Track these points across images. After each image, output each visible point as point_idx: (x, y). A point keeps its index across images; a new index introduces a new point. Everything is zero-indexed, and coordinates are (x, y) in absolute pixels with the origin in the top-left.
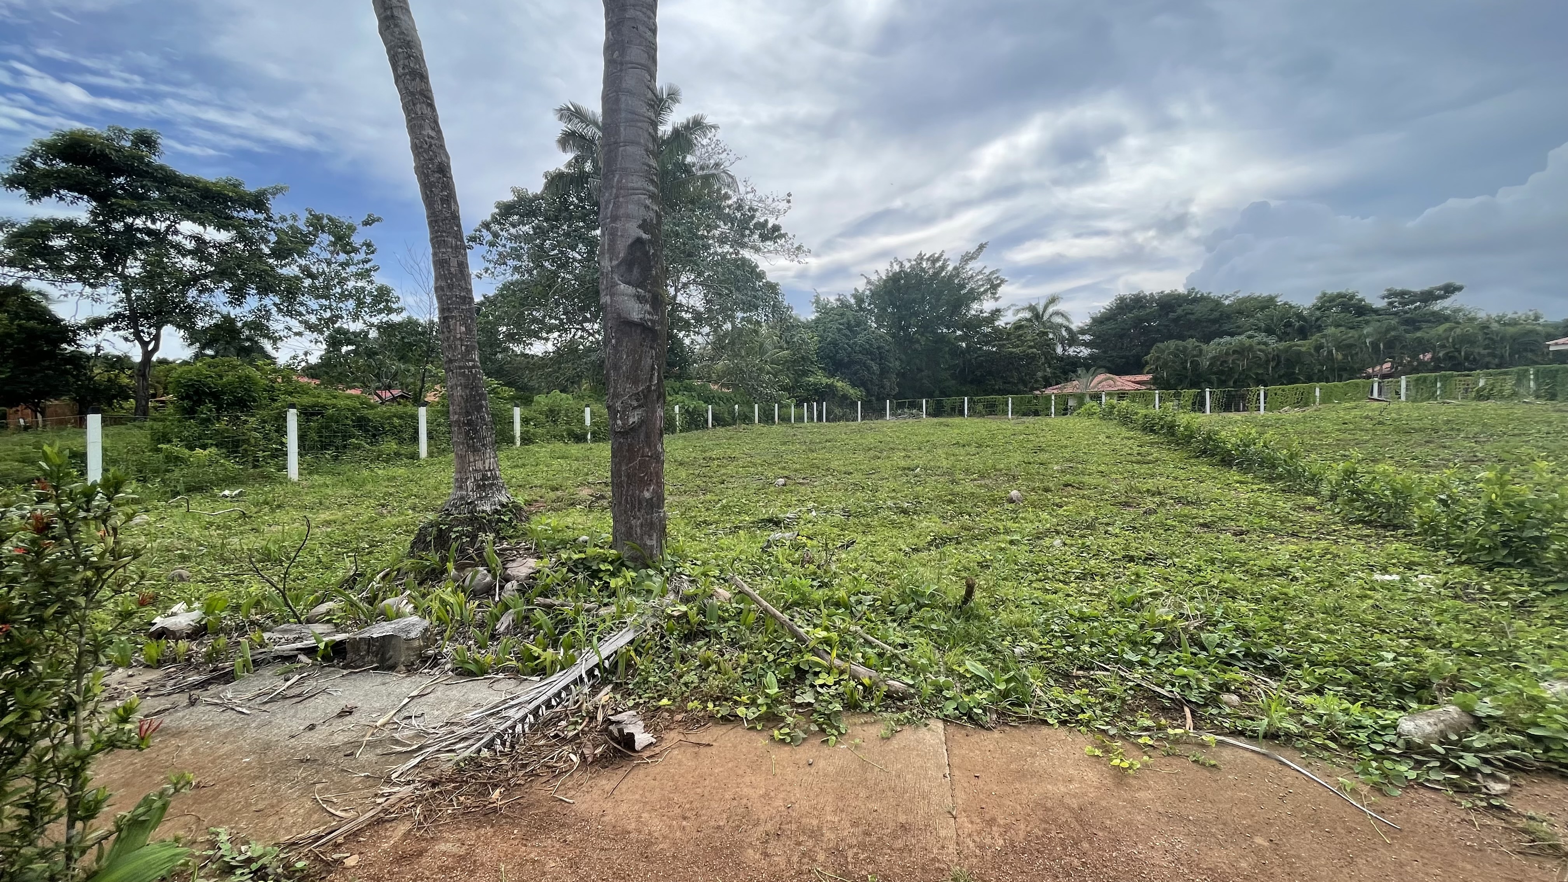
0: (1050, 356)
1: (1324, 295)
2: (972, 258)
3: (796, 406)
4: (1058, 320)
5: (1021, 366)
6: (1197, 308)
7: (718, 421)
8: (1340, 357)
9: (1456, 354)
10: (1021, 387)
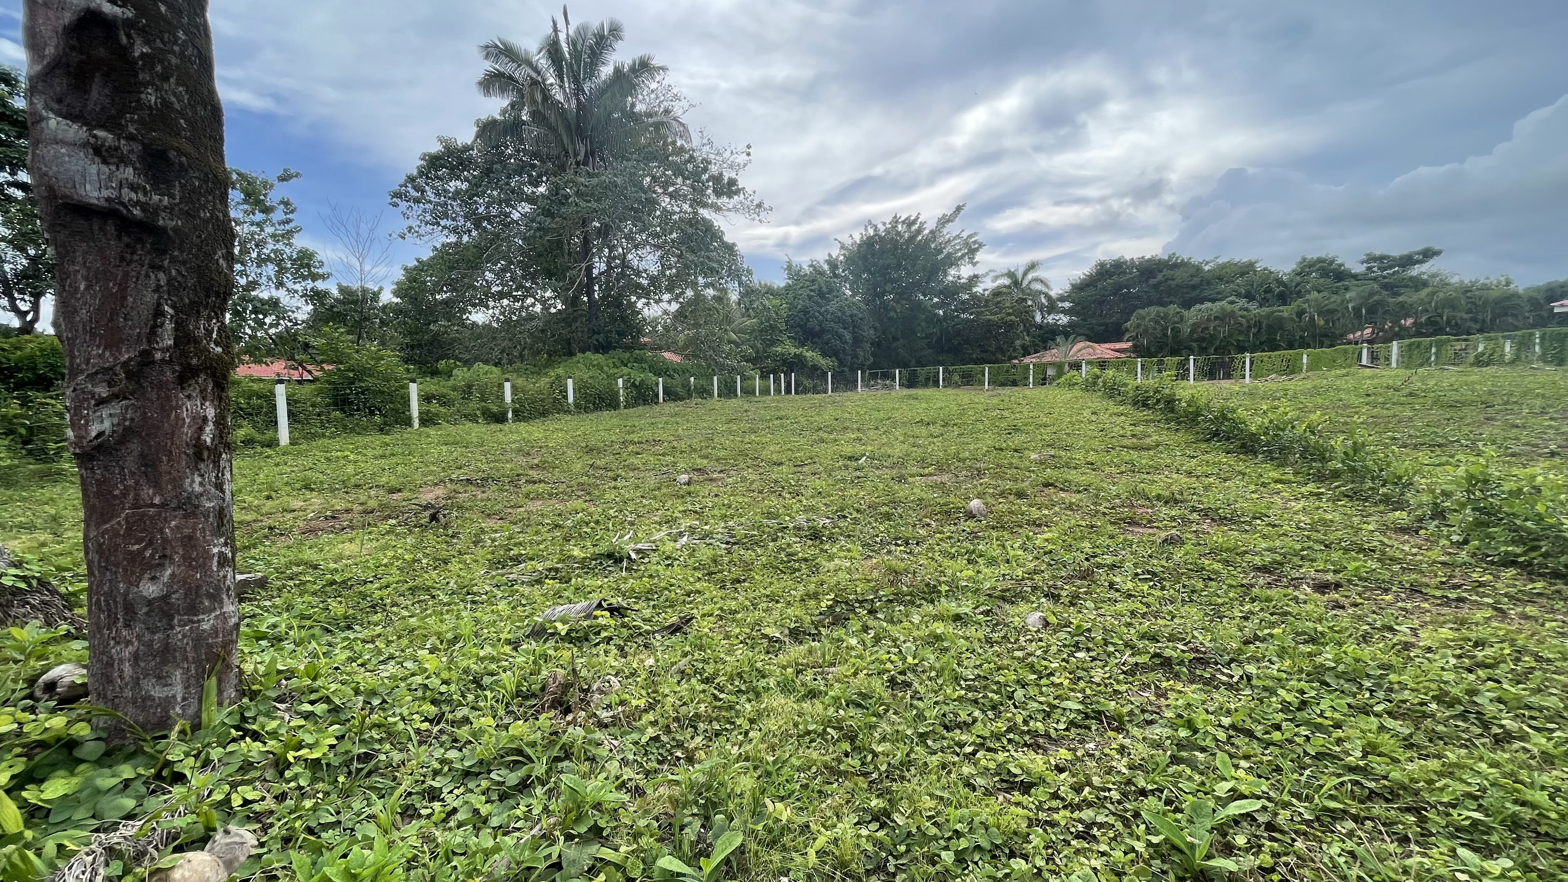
0: (1028, 323)
1: (1304, 260)
2: (948, 221)
3: (761, 377)
4: (1038, 286)
5: (999, 334)
6: (1178, 273)
7: (671, 395)
8: (1322, 323)
9: (1438, 319)
10: (999, 356)
